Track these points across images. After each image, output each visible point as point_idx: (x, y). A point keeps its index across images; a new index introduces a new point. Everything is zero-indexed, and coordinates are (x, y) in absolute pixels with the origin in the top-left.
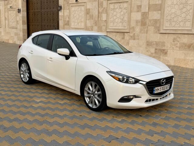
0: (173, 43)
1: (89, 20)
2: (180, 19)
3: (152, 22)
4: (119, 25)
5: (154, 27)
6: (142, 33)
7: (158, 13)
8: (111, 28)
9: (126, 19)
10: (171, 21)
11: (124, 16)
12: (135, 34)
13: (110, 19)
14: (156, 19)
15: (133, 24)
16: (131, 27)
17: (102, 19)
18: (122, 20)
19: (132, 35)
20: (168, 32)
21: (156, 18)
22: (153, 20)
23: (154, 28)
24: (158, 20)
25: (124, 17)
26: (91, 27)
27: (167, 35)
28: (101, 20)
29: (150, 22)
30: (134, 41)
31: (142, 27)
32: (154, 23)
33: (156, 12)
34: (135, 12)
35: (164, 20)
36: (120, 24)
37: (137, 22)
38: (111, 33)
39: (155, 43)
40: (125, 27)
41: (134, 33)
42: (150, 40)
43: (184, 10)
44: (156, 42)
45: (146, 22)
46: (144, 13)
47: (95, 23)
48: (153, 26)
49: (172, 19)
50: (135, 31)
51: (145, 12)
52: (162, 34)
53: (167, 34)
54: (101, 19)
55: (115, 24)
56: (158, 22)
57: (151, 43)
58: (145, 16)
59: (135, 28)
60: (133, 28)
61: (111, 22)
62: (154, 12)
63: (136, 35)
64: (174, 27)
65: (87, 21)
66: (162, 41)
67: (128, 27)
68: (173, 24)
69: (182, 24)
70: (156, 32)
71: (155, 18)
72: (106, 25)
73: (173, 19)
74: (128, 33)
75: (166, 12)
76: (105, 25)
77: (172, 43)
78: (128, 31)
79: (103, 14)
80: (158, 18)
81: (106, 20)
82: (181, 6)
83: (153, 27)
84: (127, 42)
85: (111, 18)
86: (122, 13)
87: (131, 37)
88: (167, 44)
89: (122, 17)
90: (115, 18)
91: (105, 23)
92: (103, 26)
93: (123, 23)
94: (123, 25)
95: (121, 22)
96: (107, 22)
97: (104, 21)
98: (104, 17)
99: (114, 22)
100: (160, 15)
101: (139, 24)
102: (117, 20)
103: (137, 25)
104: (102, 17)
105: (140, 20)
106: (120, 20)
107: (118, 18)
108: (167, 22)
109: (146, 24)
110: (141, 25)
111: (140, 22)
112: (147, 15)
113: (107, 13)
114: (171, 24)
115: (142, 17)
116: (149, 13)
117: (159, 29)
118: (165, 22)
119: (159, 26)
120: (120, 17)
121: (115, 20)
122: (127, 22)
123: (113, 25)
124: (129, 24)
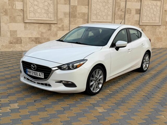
2: (104, 14)
3: (80, 15)
4: (43, 16)
6: (73, 24)
7: (86, 8)
8: (31, 18)
9: (51, 10)
10: (97, 15)
11: (49, 7)
12: (63, 25)
13: (28, 9)
14: (84, 13)
15: (60, 16)
16: (58, 19)
17: (15, 7)
18: (46, 11)
19: (60, 26)
21: (85, 12)
22: (82, 13)
23: (83, 20)
24: (86, 13)
25: (49, 8)
28: (13, 8)
29: (79, 15)
30: (63, 31)
31: (73, 19)
33: (84, 6)
34: (62, 4)
35: (92, 14)
36: (45, 15)
37: (65, 14)
38: (31, 24)
40: (51, 18)
41: (63, 24)
43: (106, 7)
45: (76, 14)
46: (74, 6)
47: (4, 11)
48: (82, 18)
50: (63, 22)
51: (75, 6)
55: (37, 15)
56: (86, 15)
58: (74, 9)
59: (63, 20)
60: (61, 19)
62: (82, 6)
63: (64, 26)
64: (99, 19)
67: (56, 18)
68: (99, 17)
69: (105, 17)
71: (83, 12)
72: (22, 15)
73: (99, 14)
74: (56, 25)
75: (93, 8)
76: (21, 15)
78: (56, 23)
79: (17, 2)
80: (86, 12)
81: (21, 10)
82: (104, 4)
83: (82, 20)
84: (54, 33)
85: (29, 8)
86: (46, 4)
87: (60, 28)
89: (46, 8)
90: (36, 7)
91: (20, 12)
92: (18, 16)
93: (48, 14)
94: (48, 16)
95: (45, 13)
96: (23, 11)
97: (19, 10)
98: (19, 6)
99: (35, 12)
100: (87, 10)
101: (68, 16)
102: (39, 11)
103: (66, 17)
104: (15, 5)
105: (69, 13)
106: (43, 11)
107: (41, 9)
108: (94, 15)
109: (76, 17)
110: (71, 17)
111: (68, 14)
112: (76, 8)
113: (23, 2)
114: (97, 17)
115: (72, 9)
116: (78, 6)
117: (87, 21)
118: (92, 16)
119: (87, 19)
120: (43, 8)
121: (36, 10)
122: (53, 14)
123: (35, 15)
124: (56, 15)
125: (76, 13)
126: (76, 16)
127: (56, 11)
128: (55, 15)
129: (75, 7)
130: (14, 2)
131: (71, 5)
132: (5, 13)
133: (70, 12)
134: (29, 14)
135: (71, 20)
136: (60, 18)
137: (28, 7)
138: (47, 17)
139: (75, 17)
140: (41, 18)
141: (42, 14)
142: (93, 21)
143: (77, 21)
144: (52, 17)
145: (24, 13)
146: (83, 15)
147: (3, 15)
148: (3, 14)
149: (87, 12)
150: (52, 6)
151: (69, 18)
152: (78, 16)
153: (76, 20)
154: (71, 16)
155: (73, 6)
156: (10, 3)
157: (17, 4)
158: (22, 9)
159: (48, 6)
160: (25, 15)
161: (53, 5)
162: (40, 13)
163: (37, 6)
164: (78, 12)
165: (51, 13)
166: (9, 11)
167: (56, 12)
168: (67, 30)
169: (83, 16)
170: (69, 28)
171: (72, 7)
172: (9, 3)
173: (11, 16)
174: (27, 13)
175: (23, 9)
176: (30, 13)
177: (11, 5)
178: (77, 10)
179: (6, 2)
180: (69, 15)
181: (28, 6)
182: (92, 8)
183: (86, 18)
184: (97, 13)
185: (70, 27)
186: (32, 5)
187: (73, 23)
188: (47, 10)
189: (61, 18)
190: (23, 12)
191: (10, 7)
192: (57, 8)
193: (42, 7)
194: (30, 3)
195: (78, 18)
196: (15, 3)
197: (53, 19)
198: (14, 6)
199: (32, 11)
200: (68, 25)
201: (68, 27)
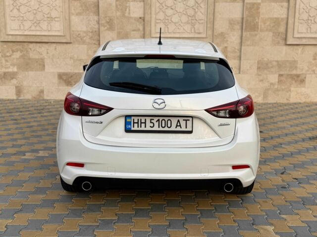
0: (313, 62)
1: (78, 14)
3: (268, 23)
4: (184, 29)
5: (273, 33)
6: (248, 45)
7: (282, 7)
9: (201, 15)
10: (309, 21)
11: (197, 10)
12: (226, 47)
13: (153, 16)
14: (277, 19)
15: (221, 27)
16: (215, 34)
17: (129, 13)
18: (190, 18)
20: (304, 42)
21: (279, 16)
22: (271, 19)
23: (273, 36)
24: (282, 19)
25: (196, 13)
26: (90, 34)
27: (300, 49)
28: (124, 15)
29: (265, 23)
31: (248, 33)
32: (272, 25)
33: (278, 3)
34: (226, 2)
35: (296, 20)
36: (188, 28)
37: (231, 23)
39: (275, 63)
40: (199, 33)
41: (226, 45)
42: (265, 59)
44: (277, 61)
45: (257, 23)
46: (253, 4)
47: (108, 22)
48: (271, 30)
49: (312, 19)
50: (227, 41)
51: (255, 3)
52: (290, 47)
53: (300, 46)
54: (127, 14)
55: (172, 27)
56: (282, 23)
57: (267, 64)
58: (254, 12)
59: (227, 36)
60: (222, 35)
61: (159, 21)
62: (273, 4)
63: (229, 49)
65: (73, 17)
66: (290, 59)
67: (210, 33)
68: (314, 27)
70: (278, 43)
71: (275, 16)
72: (141, 28)
73: (314, 20)
75: (300, 6)
76: (139, 30)
77: (311, 62)
79: (132, 3)
80: (282, 17)
81: (140, 18)
83: (271, 34)
85: (156, 14)
88: (301, 64)
89: (191, 12)
90: (169, 12)
91: (138, 24)
92: (134, 30)
93: (193, 25)
94: (195, 28)
95: (187, 23)
96: (144, 21)
97: (136, 19)
98: (136, 10)
99: (166, 21)
100: (285, 11)
101: (238, 27)
102: (175, 19)
103: (232, 29)
104: (128, 10)
105: (240, 20)
106: (184, 19)
107: (180, 14)
108: (301, 23)
109: (258, 28)
110: (246, 29)
111: (238, 23)
112: (258, 8)
113: (144, 1)
114: (310, 28)
115: (247, 12)
116: (262, 4)
117: (284, 37)
118: (296, 24)
119: (284, 32)
120: (184, 13)
121: (169, 18)
122: (206, 23)
123: (166, 29)
124: (212, 26)
125: (257, 20)
126: (258, 25)
127: (212, 18)
128: (208, 26)
129: (256, 6)
130: (127, 3)
131: (247, 3)
132: (108, 27)
133: (243, 18)
134: (156, 26)
135: (244, 35)
136: (220, 32)
137: (153, 12)
138: (191, 30)
139: (254, 28)
140: (179, 33)
141: (182, 25)
142: (299, 36)
143: (258, 37)
144: (201, 31)
145: (146, 25)
146: (274, 24)
147: (106, 30)
148: (106, 28)
149: (285, 16)
150: (203, 6)
151: (240, 31)
152: (263, 26)
153: (256, 35)
154: (246, 26)
155: (250, 3)
156: (119, 6)
157: (131, 8)
158: (142, 16)
159: (194, 8)
160: (147, 29)
161: (206, 6)
162: (178, 23)
163: (172, 9)
164: (262, 17)
165: (201, 22)
166: (116, 22)
167: (212, 20)
168: (235, 59)
169: (273, 26)
170: (238, 54)
171: (248, 6)
172: (117, 6)
173: (121, 31)
174: (151, 25)
175: (144, 17)
176: (157, 24)
177: (121, 9)
178: (259, 12)
179: (110, 4)
180: (240, 24)
181: (153, 9)
182: (297, 7)
183: (282, 29)
184: (310, 18)
185: (241, 51)
186: (161, 7)
187: (249, 43)
188: (193, 16)
189: (222, 33)
190: (143, 23)
191: (119, 14)
192: (214, 12)
193: (181, 11)
194: (158, 4)
195: (262, 31)
196: (128, 5)
197: (204, 36)
198: (126, 10)
199: (162, 19)
200: (237, 47)
201: (236, 50)
